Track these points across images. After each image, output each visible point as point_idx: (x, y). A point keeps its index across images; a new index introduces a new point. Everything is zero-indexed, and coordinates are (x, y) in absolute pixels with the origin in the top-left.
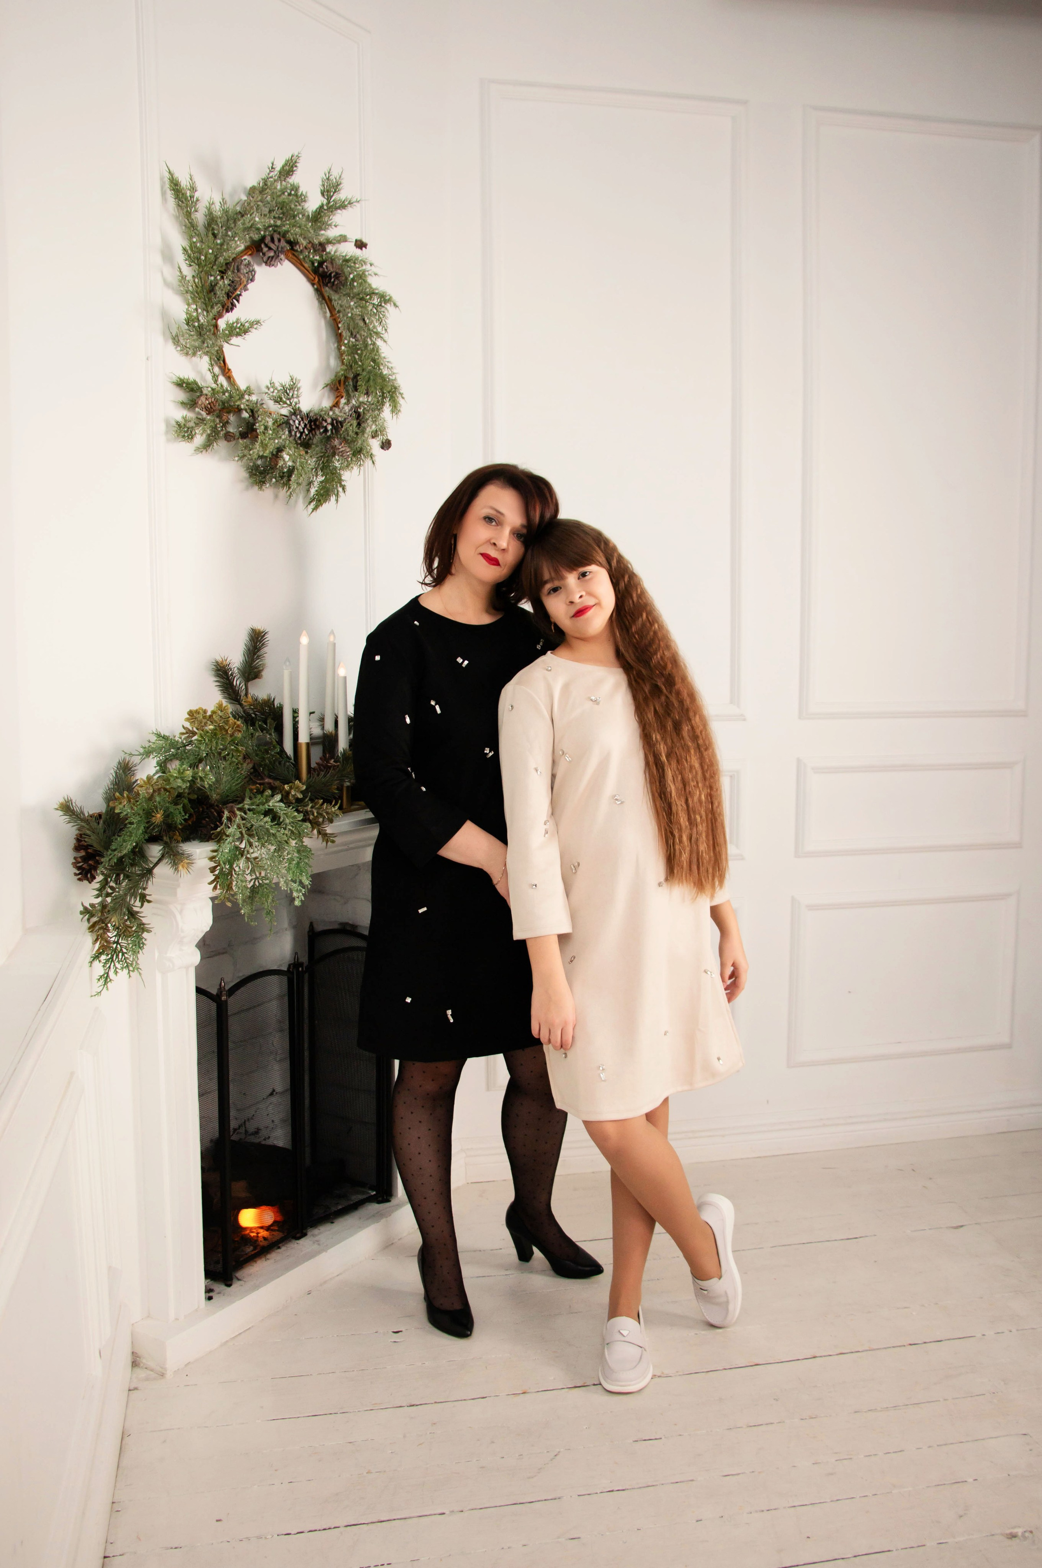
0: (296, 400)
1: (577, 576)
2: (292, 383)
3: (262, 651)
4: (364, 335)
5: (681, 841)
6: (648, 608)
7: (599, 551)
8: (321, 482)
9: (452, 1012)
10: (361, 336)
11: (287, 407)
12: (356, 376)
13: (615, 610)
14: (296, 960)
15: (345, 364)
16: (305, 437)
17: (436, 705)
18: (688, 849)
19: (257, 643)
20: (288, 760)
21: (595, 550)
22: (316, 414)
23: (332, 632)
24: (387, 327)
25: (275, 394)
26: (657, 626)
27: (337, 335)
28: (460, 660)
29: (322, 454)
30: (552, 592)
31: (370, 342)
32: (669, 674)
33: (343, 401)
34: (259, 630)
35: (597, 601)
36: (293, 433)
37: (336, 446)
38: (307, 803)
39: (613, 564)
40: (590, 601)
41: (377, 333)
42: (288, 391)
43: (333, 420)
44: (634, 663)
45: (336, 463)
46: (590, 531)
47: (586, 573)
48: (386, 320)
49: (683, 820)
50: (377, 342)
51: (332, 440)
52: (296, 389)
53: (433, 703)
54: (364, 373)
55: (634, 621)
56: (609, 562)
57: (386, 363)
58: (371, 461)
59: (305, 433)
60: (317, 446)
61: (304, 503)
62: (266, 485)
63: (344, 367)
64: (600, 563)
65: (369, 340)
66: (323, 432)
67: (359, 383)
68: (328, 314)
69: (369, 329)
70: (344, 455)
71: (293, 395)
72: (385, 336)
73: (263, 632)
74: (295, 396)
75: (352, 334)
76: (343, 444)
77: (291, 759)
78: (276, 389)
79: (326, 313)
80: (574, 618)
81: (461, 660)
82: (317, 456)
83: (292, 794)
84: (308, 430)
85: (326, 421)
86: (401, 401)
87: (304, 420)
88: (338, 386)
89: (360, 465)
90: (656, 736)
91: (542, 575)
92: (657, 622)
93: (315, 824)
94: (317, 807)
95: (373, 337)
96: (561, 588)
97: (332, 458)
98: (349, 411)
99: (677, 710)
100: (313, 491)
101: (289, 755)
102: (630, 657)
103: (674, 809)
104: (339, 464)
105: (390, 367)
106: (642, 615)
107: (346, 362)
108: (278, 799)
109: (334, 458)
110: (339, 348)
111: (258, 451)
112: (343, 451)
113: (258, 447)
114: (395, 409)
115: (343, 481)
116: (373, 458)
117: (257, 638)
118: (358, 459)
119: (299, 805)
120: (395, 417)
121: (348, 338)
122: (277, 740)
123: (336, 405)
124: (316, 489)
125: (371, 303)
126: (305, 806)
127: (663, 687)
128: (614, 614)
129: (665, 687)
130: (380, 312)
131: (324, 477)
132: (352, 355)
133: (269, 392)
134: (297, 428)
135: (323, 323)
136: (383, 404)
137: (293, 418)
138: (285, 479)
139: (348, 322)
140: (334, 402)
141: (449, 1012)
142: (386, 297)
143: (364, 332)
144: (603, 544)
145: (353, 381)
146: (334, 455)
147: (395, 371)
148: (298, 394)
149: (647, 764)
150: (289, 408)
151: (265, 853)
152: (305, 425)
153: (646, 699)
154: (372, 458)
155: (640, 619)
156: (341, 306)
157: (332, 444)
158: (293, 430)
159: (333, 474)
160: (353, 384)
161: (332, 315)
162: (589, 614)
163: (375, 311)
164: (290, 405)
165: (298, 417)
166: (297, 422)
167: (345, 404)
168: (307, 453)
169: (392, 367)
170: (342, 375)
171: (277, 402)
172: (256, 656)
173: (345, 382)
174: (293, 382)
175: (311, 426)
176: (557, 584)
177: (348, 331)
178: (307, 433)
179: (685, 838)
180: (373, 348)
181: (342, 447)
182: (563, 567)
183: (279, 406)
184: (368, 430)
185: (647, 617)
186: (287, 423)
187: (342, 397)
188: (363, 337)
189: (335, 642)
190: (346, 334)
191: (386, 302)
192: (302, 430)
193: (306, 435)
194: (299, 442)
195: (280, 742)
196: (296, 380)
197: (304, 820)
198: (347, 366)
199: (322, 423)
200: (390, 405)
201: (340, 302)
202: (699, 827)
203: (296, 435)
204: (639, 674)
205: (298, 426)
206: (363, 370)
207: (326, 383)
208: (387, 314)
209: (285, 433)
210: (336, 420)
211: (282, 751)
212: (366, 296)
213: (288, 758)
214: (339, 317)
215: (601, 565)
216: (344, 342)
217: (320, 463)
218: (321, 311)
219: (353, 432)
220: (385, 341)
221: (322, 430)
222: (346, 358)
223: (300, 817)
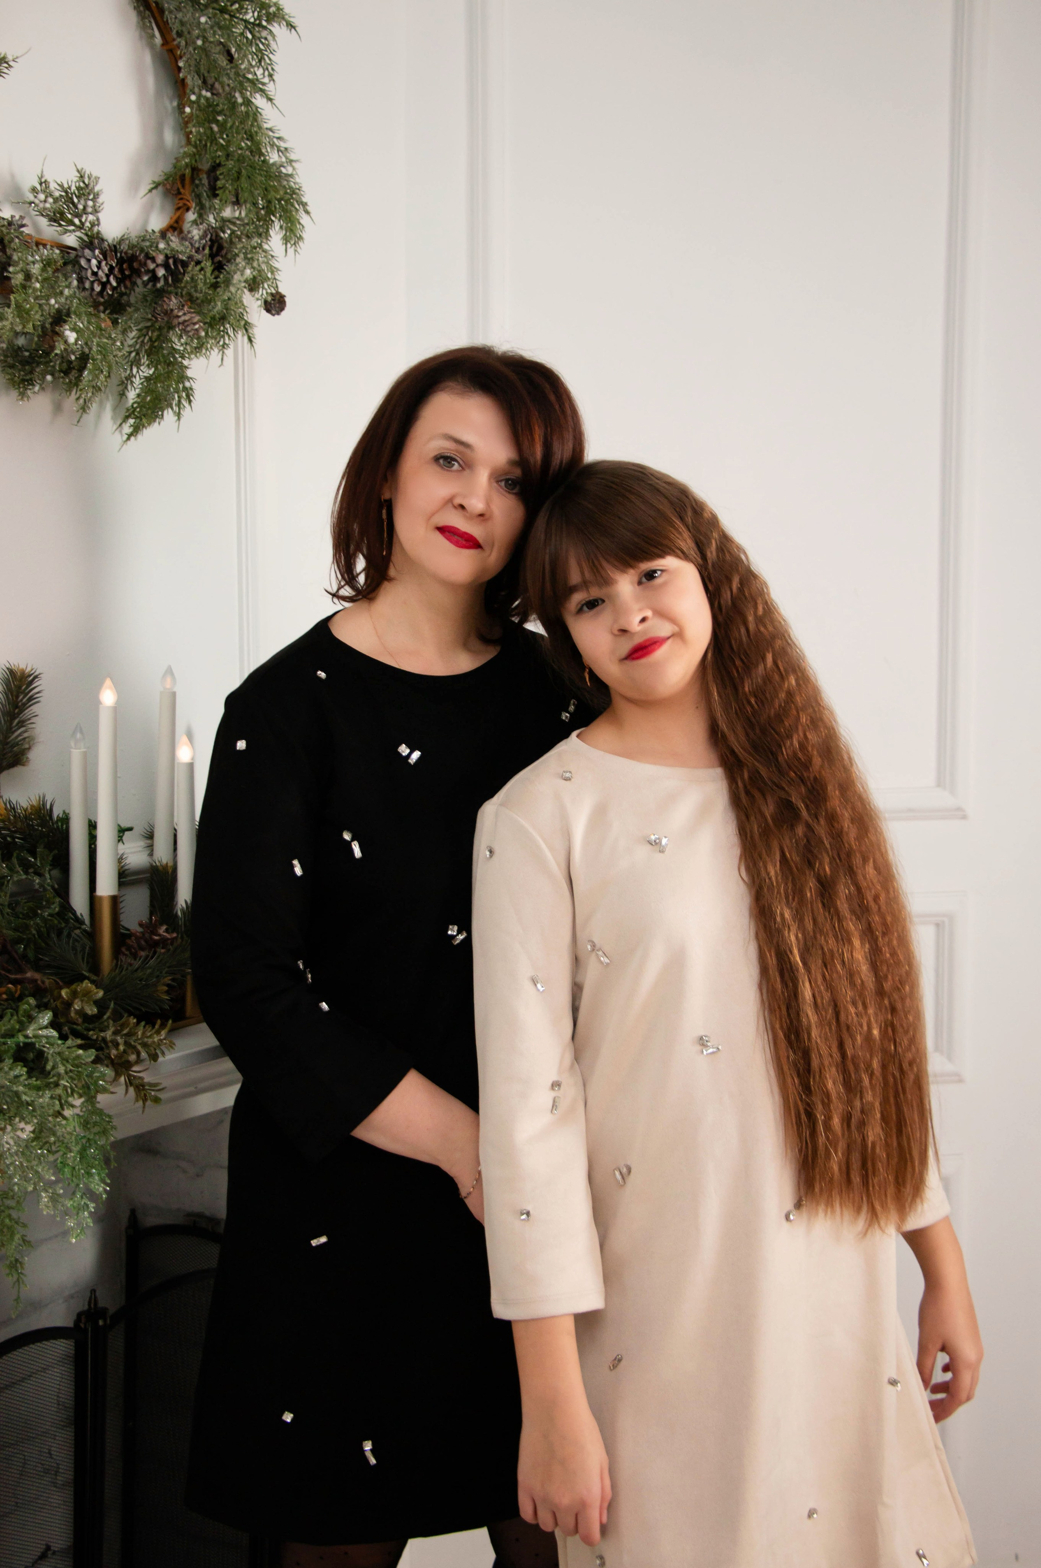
0: (91, 217)
1: (636, 579)
2: (82, 185)
3: (28, 712)
4: (229, 85)
5: (828, 1127)
6: (778, 643)
7: (682, 528)
8: (148, 379)
9: (373, 1445)
10: (223, 87)
11: (74, 231)
12: (215, 167)
13: (711, 647)
14: (92, 1306)
15: (193, 143)
16: (110, 293)
17: (353, 840)
18: (842, 1145)
19: (17, 697)
20: (77, 925)
21: (674, 527)
22: (132, 247)
23: (169, 671)
24: (273, 69)
25: (48, 205)
26: (793, 682)
27: (176, 82)
28: (404, 750)
29: (149, 324)
30: (585, 608)
31: (240, 100)
32: (815, 778)
33: (191, 216)
34: (23, 672)
35: (676, 629)
36: (87, 285)
37: (172, 310)
38: (106, 1023)
39: (709, 554)
40: (663, 629)
41: (254, 83)
42: (76, 200)
43: (167, 257)
44: (746, 755)
45: (176, 340)
46: (666, 486)
47: (655, 571)
48: (271, 56)
49: (832, 1083)
50: (253, 100)
51: (165, 299)
52: (91, 197)
53: (347, 836)
54: (230, 164)
55: (748, 668)
56: (701, 547)
57: (275, 140)
58: (246, 338)
59: (111, 284)
60: (137, 310)
61: (114, 418)
62: (33, 388)
63: (191, 150)
64: (683, 552)
65: (237, 95)
66: (149, 280)
67: (219, 184)
68: (158, 40)
69: (237, 74)
70: (189, 329)
71: (85, 208)
72: (270, 88)
73: (30, 676)
74: (90, 210)
75: (205, 82)
76: (186, 308)
77: (82, 923)
78: (51, 195)
79: (153, 36)
80: (627, 662)
81: (408, 751)
82: (139, 327)
83: (75, 1009)
84: (116, 278)
85: (153, 259)
86: (304, 219)
87: (109, 259)
88: (180, 186)
89: (223, 346)
90: (784, 912)
91: (566, 578)
92: (794, 671)
93: (121, 1066)
94: (125, 1032)
95: (247, 90)
96: (603, 601)
97: (168, 332)
98: (201, 239)
99: (828, 853)
100: (132, 395)
101: (78, 914)
102: (737, 741)
103: (815, 1063)
104: (182, 345)
105: (282, 149)
106: (764, 658)
107: (193, 139)
108: (46, 1022)
109: (171, 332)
110: (180, 108)
111: (12, 323)
112: (185, 321)
113: (10, 316)
114: (292, 236)
115: (188, 379)
116: (250, 331)
117: (20, 687)
118: (219, 334)
119: (91, 1026)
120: (291, 251)
121: (196, 90)
122: (56, 886)
123: (176, 227)
124: (138, 391)
125: (242, 20)
126: (102, 1031)
127: (801, 806)
128: (710, 655)
129: (807, 806)
130: (259, 39)
131: (153, 369)
132: (207, 125)
133: (37, 201)
134: (95, 274)
135: (148, 58)
136: (268, 223)
137: (86, 254)
138: (74, 374)
139: (195, 57)
140: (171, 218)
141: (368, 1446)
142: (270, 7)
143: (229, 78)
144: (690, 513)
145: (208, 178)
146: (171, 327)
147: (292, 156)
148: (94, 206)
149: (764, 970)
150: (78, 234)
151: (12, 1142)
152: (111, 269)
153: (766, 833)
154: (246, 330)
155: (761, 668)
156: (182, 23)
157: (165, 307)
158: (87, 278)
159: (169, 365)
160: (209, 183)
161: (165, 42)
162: (660, 653)
163: (250, 36)
164: (81, 227)
165: (97, 252)
166: (94, 262)
167: (195, 222)
168: (115, 322)
169: (286, 149)
170: (187, 165)
171: (55, 221)
172: (16, 721)
173: (193, 179)
174: (84, 182)
175: (121, 271)
176: (595, 592)
177: (196, 76)
178: (114, 284)
179: (836, 1121)
180: (247, 113)
181: (184, 314)
182: (608, 562)
183: (59, 229)
184: (237, 277)
185: (775, 662)
186: (75, 262)
187: (188, 210)
188: (227, 88)
189: (175, 690)
190: (192, 81)
191: (271, 18)
192: (104, 279)
193: (114, 289)
194: (102, 300)
195: (63, 889)
196: (89, 178)
197: (97, 1061)
198: (195, 146)
199: (145, 264)
200: (281, 227)
201: (180, 15)
202: (865, 1094)
203: (92, 289)
204: (755, 777)
205: (95, 270)
206: (228, 156)
207: (157, 179)
208: (273, 45)
209: (70, 283)
210: (174, 257)
211: (66, 907)
212: (231, 5)
213: (79, 921)
214: (178, 46)
215: (685, 557)
216: (189, 98)
217: (146, 341)
218: (143, 34)
219: (205, 283)
220: (270, 99)
221: (146, 278)
222: (194, 130)
223: (89, 1056)
